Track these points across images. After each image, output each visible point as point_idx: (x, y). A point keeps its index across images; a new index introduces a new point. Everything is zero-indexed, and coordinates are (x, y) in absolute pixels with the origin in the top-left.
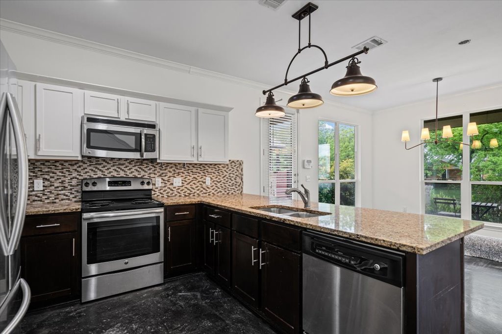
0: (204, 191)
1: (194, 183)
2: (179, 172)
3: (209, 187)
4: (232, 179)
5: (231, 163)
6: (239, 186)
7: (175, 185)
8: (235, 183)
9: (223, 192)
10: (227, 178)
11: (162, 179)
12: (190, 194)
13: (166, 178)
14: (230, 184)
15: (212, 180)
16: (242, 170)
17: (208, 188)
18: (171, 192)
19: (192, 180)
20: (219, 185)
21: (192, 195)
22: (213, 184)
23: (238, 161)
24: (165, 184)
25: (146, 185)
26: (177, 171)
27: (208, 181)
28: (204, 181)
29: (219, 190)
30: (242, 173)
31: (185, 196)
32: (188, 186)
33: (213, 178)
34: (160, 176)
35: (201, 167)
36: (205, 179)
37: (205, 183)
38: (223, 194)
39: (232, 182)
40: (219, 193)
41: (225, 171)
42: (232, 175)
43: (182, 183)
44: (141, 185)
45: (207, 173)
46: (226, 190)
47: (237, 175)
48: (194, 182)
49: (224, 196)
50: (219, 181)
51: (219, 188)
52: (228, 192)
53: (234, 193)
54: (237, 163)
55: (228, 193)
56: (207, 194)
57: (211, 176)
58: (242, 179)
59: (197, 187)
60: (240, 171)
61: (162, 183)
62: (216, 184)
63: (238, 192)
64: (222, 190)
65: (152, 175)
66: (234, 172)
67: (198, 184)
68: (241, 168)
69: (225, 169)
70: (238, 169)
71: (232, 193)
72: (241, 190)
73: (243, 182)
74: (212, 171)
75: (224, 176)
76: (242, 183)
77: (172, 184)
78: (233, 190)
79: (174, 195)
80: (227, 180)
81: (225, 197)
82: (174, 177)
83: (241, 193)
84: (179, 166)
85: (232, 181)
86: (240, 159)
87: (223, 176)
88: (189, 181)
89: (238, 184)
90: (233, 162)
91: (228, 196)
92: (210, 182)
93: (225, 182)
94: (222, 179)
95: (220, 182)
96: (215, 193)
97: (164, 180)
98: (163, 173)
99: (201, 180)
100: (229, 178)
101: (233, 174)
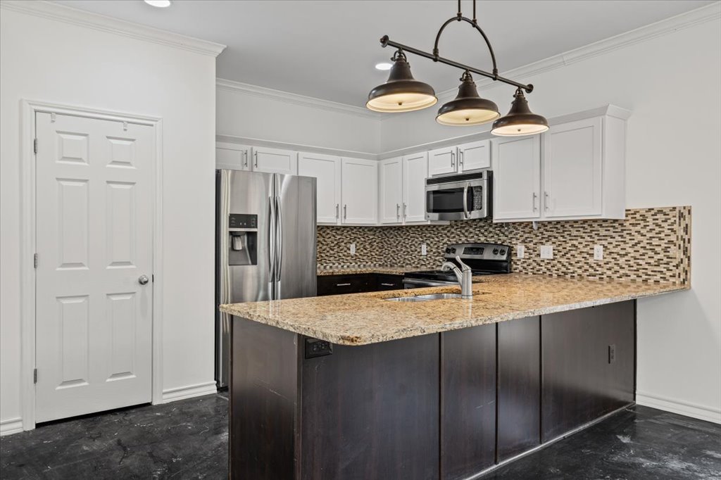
0: (591, 271)
1: (573, 256)
2: (549, 236)
3: (602, 264)
4: (658, 249)
5: (655, 215)
6: (677, 266)
7: (542, 257)
8: (666, 260)
9: (633, 277)
10: (644, 248)
11: (526, 247)
12: (565, 273)
13: (531, 245)
14: (652, 261)
15: (608, 252)
16: (686, 229)
17: (600, 266)
18: (538, 267)
19: (570, 250)
20: (622, 261)
21: (569, 276)
22: (609, 259)
23: (674, 209)
24: (530, 254)
25: (499, 254)
26: (547, 234)
27: (599, 252)
28: (591, 252)
29: (622, 272)
30: (686, 237)
31: (559, 276)
32: (564, 260)
33: (609, 246)
34: (524, 242)
35: (586, 226)
36: (593, 249)
37: (592, 255)
38: (633, 281)
39: (657, 257)
40: (623, 279)
41: (639, 232)
42: (655, 241)
43: (555, 255)
44: (492, 254)
45: (597, 238)
46: (640, 273)
47: (670, 242)
48: (573, 252)
49: (633, 285)
50: (623, 252)
51: (622, 268)
52: (644, 277)
53: (662, 281)
54: (672, 214)
55: (645, 281)
56: (597, 277)
57: (603, 242)
58: (686, 251)
59: (578, 262)
60: (680, 233)
61: (525, 252)
62: (615, 259)
63: (672, 280)
64: (629, 273)
65: (514, 241)
66: (662, 235)
67: (579, 258)
68: (683, 225)
69: (638, 228)
70: (675, 227)
71: (657, 282)
72: (683, 276)
73: (689, 258)
74: (607, 233)
75: (636, 244)
76: (686, 261)
77: (539, 255)
78: (659, 275)
79: (541, 272)
80: (642, 251)
81: (639, 286)
82: (542, 243)
83: (683, 282)
84: (549, 226)
85: (657, 253)
86: (679, 204)
87: (633, 242)
88: (565, 251)
89: (675, 262)
90: (660, 211)
91: (644, 287)
92: (601, 253)
93: (637, 255)
94: (631, 250)
95: (626, 255)
96: (615, 276)
97: (528, 249)
98: (527, 238)
99: (585, 250)
100: (648, 247)
101: (660, 239)
